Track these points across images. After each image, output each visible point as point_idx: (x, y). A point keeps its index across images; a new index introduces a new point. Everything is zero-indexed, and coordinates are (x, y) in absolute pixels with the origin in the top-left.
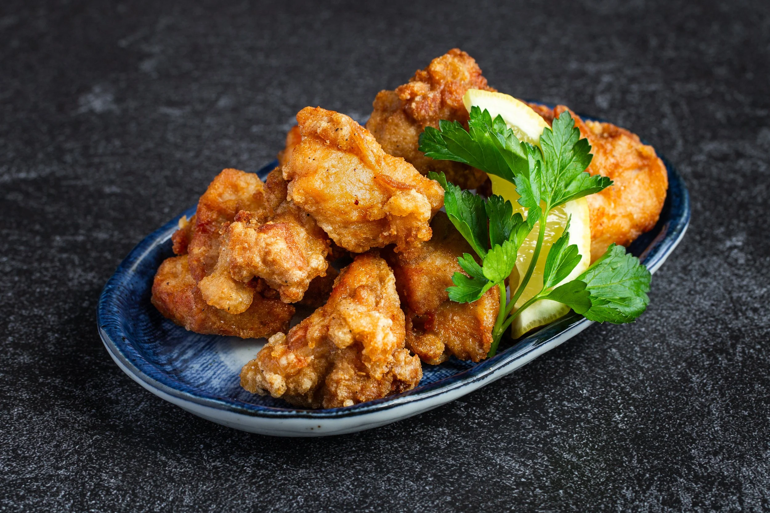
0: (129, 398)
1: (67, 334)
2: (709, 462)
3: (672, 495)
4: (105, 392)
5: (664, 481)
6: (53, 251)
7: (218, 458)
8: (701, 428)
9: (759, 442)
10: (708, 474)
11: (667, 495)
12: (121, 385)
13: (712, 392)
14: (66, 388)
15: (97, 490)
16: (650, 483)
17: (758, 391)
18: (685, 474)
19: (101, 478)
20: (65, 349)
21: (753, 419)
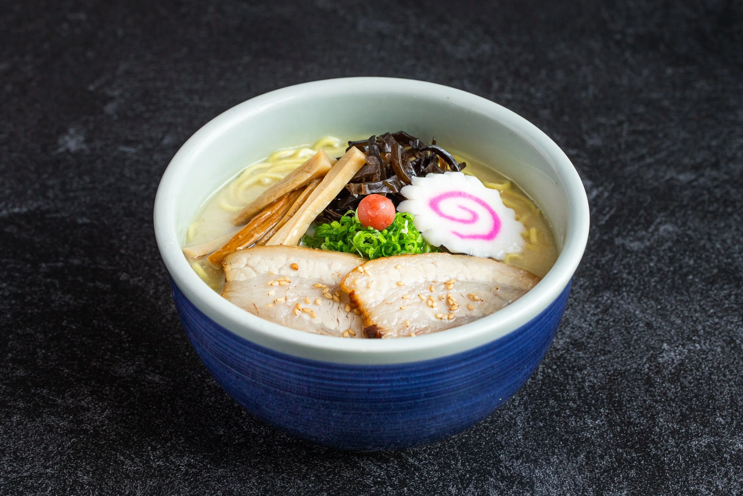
0: (97, 406)
1: (51, 350)
2: (512, 465)
3: (484, 491)
4: (79, 401)
5: (479, 480)
6: (40, 276)
7: (161, 458)
8: (508, 437)
9: (549, 449)
10: (511, 474)
11: (481, 492)
12: (90, 395)
13: (518, 406)
14: (51, 397)
15: (74, 485)
16: (469, 481)
17: (552, 406)
18: (495, 474)
19: (77, 476)
20: (50, 363)
21: (546, 429)
